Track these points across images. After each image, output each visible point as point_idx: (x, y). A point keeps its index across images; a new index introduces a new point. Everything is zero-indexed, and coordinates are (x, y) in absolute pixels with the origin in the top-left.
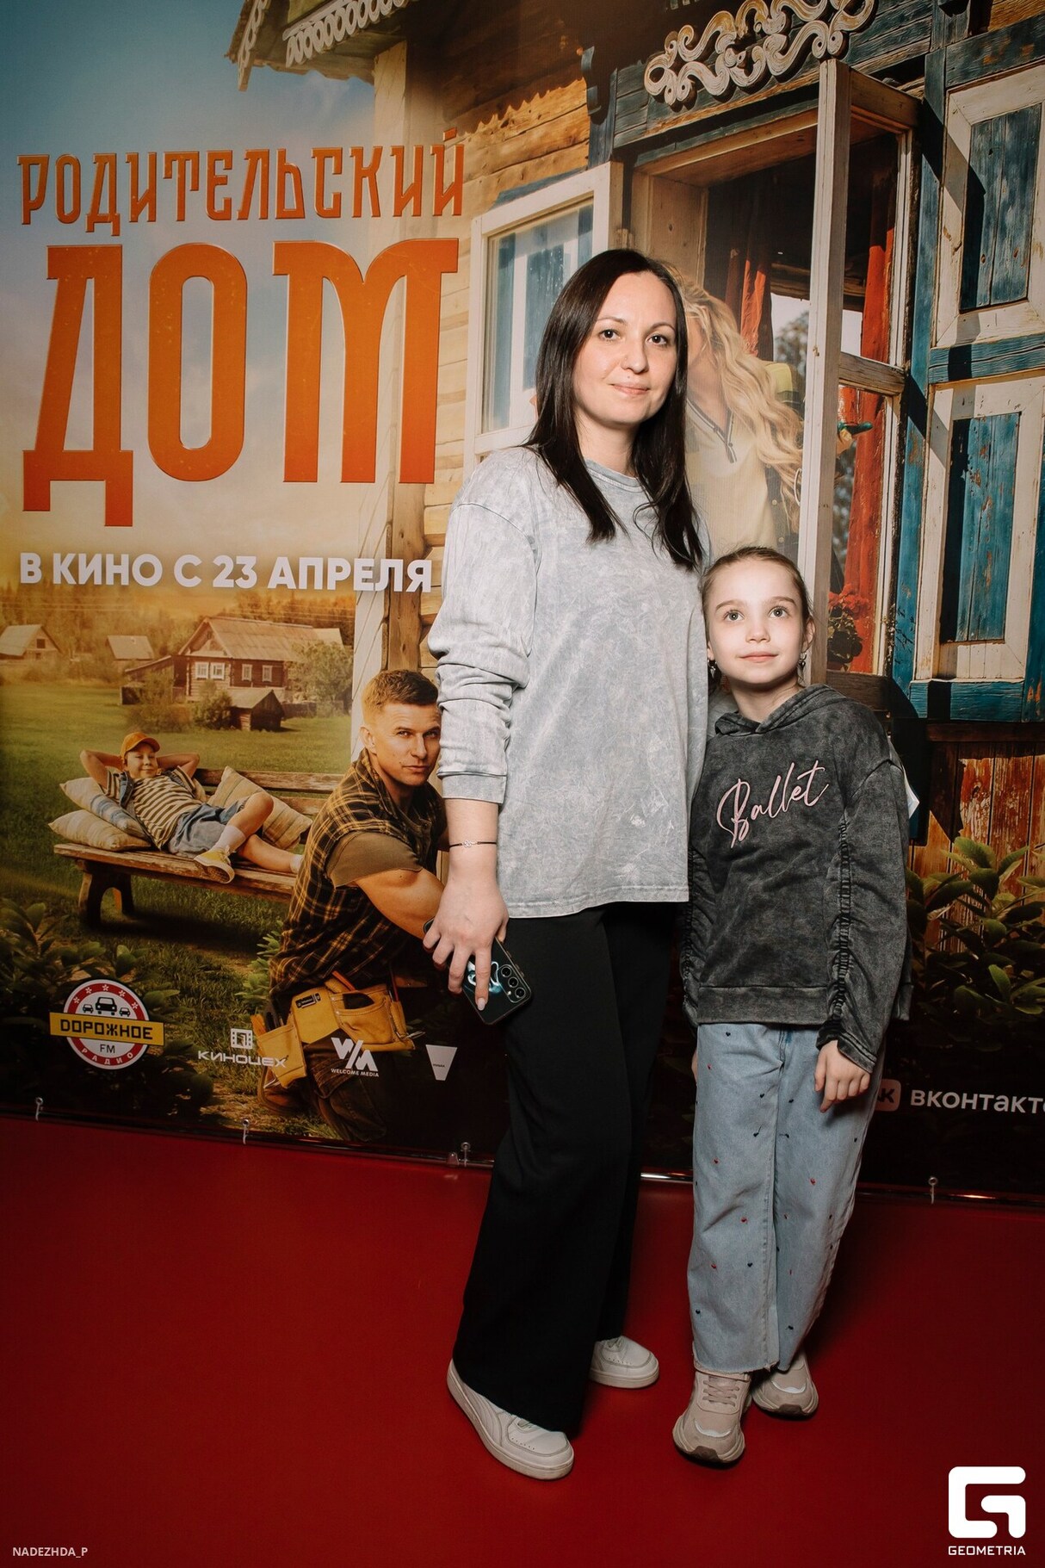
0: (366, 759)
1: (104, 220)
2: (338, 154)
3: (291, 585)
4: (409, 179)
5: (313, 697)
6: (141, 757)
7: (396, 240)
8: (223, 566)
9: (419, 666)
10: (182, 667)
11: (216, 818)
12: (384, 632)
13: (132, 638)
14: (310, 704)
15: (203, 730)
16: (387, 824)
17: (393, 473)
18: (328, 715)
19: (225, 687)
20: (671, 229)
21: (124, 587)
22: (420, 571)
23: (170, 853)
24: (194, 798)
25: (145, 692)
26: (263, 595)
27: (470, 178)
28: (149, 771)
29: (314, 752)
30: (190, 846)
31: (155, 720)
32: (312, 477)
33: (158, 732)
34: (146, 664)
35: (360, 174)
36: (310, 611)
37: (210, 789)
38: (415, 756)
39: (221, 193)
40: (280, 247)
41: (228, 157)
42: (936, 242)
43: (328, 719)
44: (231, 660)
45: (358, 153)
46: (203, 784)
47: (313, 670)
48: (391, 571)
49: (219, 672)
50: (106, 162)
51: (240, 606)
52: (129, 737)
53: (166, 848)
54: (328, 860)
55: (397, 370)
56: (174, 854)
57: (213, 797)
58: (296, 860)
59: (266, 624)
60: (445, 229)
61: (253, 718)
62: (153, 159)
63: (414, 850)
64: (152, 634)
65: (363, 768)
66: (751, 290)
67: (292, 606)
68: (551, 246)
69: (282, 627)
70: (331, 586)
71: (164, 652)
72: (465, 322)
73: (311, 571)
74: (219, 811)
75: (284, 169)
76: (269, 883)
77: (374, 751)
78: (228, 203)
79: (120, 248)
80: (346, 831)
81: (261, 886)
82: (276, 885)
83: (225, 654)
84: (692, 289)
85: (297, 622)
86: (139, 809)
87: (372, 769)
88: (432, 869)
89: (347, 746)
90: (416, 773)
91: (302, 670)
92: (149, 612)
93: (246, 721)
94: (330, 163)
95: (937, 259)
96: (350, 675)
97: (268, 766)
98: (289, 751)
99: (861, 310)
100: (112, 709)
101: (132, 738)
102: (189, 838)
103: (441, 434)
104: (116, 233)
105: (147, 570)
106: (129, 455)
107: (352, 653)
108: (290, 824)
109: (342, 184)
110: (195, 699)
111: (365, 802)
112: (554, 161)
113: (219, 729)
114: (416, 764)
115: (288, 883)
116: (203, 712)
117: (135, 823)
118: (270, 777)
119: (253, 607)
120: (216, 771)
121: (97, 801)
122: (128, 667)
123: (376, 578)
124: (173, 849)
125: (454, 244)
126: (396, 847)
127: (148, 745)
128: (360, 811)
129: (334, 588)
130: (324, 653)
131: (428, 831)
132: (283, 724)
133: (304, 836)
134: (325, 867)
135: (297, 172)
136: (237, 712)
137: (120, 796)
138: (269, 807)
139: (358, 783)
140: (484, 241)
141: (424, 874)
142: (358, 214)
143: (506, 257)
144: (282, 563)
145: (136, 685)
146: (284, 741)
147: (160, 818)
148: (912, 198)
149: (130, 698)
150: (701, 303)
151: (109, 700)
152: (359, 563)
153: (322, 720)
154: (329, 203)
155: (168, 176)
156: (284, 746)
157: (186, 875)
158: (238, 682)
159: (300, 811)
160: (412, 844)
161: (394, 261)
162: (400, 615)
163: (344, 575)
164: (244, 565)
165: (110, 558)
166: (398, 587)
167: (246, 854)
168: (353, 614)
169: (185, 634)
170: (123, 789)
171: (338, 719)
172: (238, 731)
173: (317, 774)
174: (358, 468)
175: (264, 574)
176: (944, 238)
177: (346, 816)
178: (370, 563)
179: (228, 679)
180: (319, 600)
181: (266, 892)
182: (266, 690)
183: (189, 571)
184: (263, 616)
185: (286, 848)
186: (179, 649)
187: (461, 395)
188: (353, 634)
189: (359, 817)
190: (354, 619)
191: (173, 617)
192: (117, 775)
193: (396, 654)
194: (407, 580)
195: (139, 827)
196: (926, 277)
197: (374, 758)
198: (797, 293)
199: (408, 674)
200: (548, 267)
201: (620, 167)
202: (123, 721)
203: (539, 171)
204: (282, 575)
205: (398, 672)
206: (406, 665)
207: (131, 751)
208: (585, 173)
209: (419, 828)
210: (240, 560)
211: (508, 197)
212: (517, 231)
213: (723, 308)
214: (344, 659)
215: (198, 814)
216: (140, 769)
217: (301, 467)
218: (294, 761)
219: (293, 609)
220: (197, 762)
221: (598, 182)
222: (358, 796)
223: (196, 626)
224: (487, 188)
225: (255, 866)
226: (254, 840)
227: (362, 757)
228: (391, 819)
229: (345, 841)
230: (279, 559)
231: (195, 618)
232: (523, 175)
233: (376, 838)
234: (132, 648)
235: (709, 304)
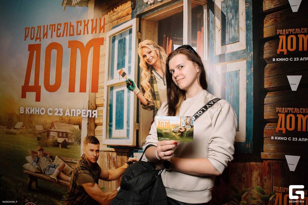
0: (84, 156)
1: (38, 39)
2: (81, 22)
3: (69, 115)
4: (94, 26)
5: (73, 141)
6: (40, 152)
7: (91, 39)
8: (57, 111)
9: (95, 135)
10: (48, 132)
11: (54, 167)
12: (87, 127)
13: (39, 126)
14: (73, 142)
15: (52, 147)
16: (88, 172)
17: (90, 90)
18: (76, 145)
19: (56, 137)
20: (150, 31)
21: (38, 115)
22: (95, 113)
23: (45, 174)
24: (50, 162)
25: (41, 138)
26: (64, 117)
27: (106, 24)
28: (42, 155)
29: (73, 154)
30: (49, 173)
31: (43, 144)
32: (74, 91)
33: (43, 147)
34: (42, 132)
35: (85, 25)
36: (73, 121)
37: (53, 160)
38: (94, 156)
39: (59, 31)
40: (69, 42)
41: (60, 24)
42: (214, 29)
43: (76, 146)
44: (57, 132)
45: (85, 21)
46: (52, 159)
47: (73, 135)
48: (89, 112)
49: (55, 134)
50: (39, 27)
51: (60, 120)
52: (38, 147)
53: (44, 173)
54: (76, 179)
55: (91, 67)
56: (46, 175)
57: (54, 162)
58: (70, 178)
59: (64, 124)
60: (101, 36)
61: (61, 145)
62: (47, 26)
63: (94, 178)
64: (43, 125)
65: (83, 158)
66: (169, 44)
67: (69, 120)
68: (123, 37)
69: (67, 125)
70: (77, 116)
71: (45, 129)
72: (105, 56)
73: (73, 112)
74: (55, 166)
75: (71, 26)
76: (64, 183)
77: (85, 154)
78: (60, 33)
79: (41, 44)
80: (80, 173)
81: (63, 184)
82: (65, 184)
83: (56, 130)
84: (155, 45)
85: (70, 124)
86: (40, 164)
87: (85, 158)
88: (98, 183)
89: (80, 153)
90: (94, 160)
91: (71, 135)
92: (43, 120)
93: (60, 145)
94: (79, 24)
95: (215, 33)
96: (81, 136)
97: (64, 156)
98: (68, 153)
99: (196, 47)
100: (36, 141)
101: (39, 148)
102: (49, 171)
103: (100, 81)
104: (40, 41)
105: (43, 111)
106: (40, 86)
107: (81, 131)
108: (69, 170)
109: (81, 28)
110: (51, 139)
111: (84, 166)
112: (124, 19)
113: (55, 147)
114: (94, 158)
115: (68, 183)
116: (52, 143)
117: (39, 167)
118: (64, 158)
119: (62, 120)
120: (54, 156)
121: (32, 161)
122: (38, 132)
123: (86, 114)
124: (46, 173)
125: (103, 39)
126: (90, 177)
127: (41, 150)
128: (83, 168)
129: (78, 116)
130: (76, 131)
131: (97, 174)
132: (68, 147)
133: (71, 173)
134: (75, 180)
135: (73, 26)
136: (59, 143)
137: (36, 160)
138: (64, 166)
139: (82, 162)
140: (109, 38)
141: (96, 184)
142: (84, 34)
143: (114, 41)
144: (68, 110)
145: (39, 136)
146: (67, 151)
147: (43, 166)
148: (208, 20)
149: (39, 139)
150: (157, 48)
151: (34, 139)
152: (83, 111)
153: (75, 146)
154: (79, 32)
155: (50, 29)
156: (67, 152)
157: (48, 179)
158: (59, 137)
159: (71, 167)
160: (93, 177)
161: (91, 43)
162: (91, 123)
163: (79, 113)
164: (60, 111)
165: (36, 108)
166: (90, 116)
167: (60, 176)
168: (81, 122)
169: (49, 125)
170: (37, 159)
171: (78, 146)
172: (59, 148)
173: (74, 159)
174: (83, 89)
175: (64, 113)
176: (216, 28)
177: (80, 169)
178: (85, 110)
179: (57, 136)
180: (75, 119)
181: (63, 185)
182: (64, 139)
183: (50, 112)
184: (64, 122)
185: (68, 175)
186: (48, 129)
187: (104, 72)
188: (81, 127)
189: (82, 170)
190: (81, 123)
191: (47, 121)
192: (36, 156)
193: (90, 132)
194: (92, 115)
195: (39, 168)
196: (212, 38)
197: (85, 156)
198: (180, 44)
199: (92, 137)
200: (122, 42)
201: (138, 19)
202: (37, 144)
203: (121, 22)
204: (68, 113)
205: (90, 136)
206: (92, 135)
207: (39, 150)
208: (131, 21)
209: (95, 173)
210: (60, 109)
211: (114, 27)
212: (116, 35)
213: (162, 48)
214: (79, 132)
215: (51, 166)
216: (40, 155)
217: (72, 89)
218: (69, 155)
219: (70, 121)
220: (51, 154)
221: (133, 23)
222: (82, 165)
223: (51, 124)
224: (110, 26)
225: (62, 179)
226: (61, 173)
227: (83, 155)
228: (89, 171)
229: (79, 175)
230: (67, 109)
231: (51, 122)
232: (117, 23)
233: (85, 175)
234: (39, 128)
235: (159, 48)
